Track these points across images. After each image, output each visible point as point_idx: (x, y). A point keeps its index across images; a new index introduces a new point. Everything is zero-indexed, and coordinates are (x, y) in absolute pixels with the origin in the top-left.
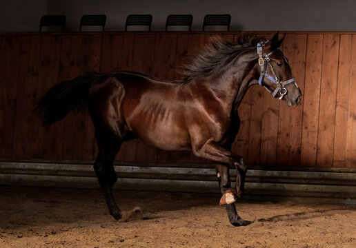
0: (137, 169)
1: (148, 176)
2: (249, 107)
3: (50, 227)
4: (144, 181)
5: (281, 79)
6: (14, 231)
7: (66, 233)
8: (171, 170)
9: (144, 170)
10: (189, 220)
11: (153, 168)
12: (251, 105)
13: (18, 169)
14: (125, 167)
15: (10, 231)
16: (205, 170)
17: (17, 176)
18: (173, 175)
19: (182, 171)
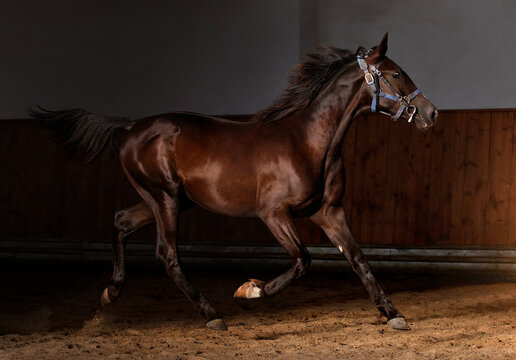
0: (394, 252)
1: (406, 259)
2: (508, 186)
3: (310, 311)
4: (402, 264)
5: (403, 94)
6: (274, 315)
7: (327, 316)
8: (430, 252)
9: (402, 252)
10: (452, 301)
11: (411, 251)
12: (511, 184)
13: (275, 254)
14: (382, 250)
15: (269, 315)
16: (465, 252)
17: (272, 261)
18: (433, 257)
19: (441, 253)
